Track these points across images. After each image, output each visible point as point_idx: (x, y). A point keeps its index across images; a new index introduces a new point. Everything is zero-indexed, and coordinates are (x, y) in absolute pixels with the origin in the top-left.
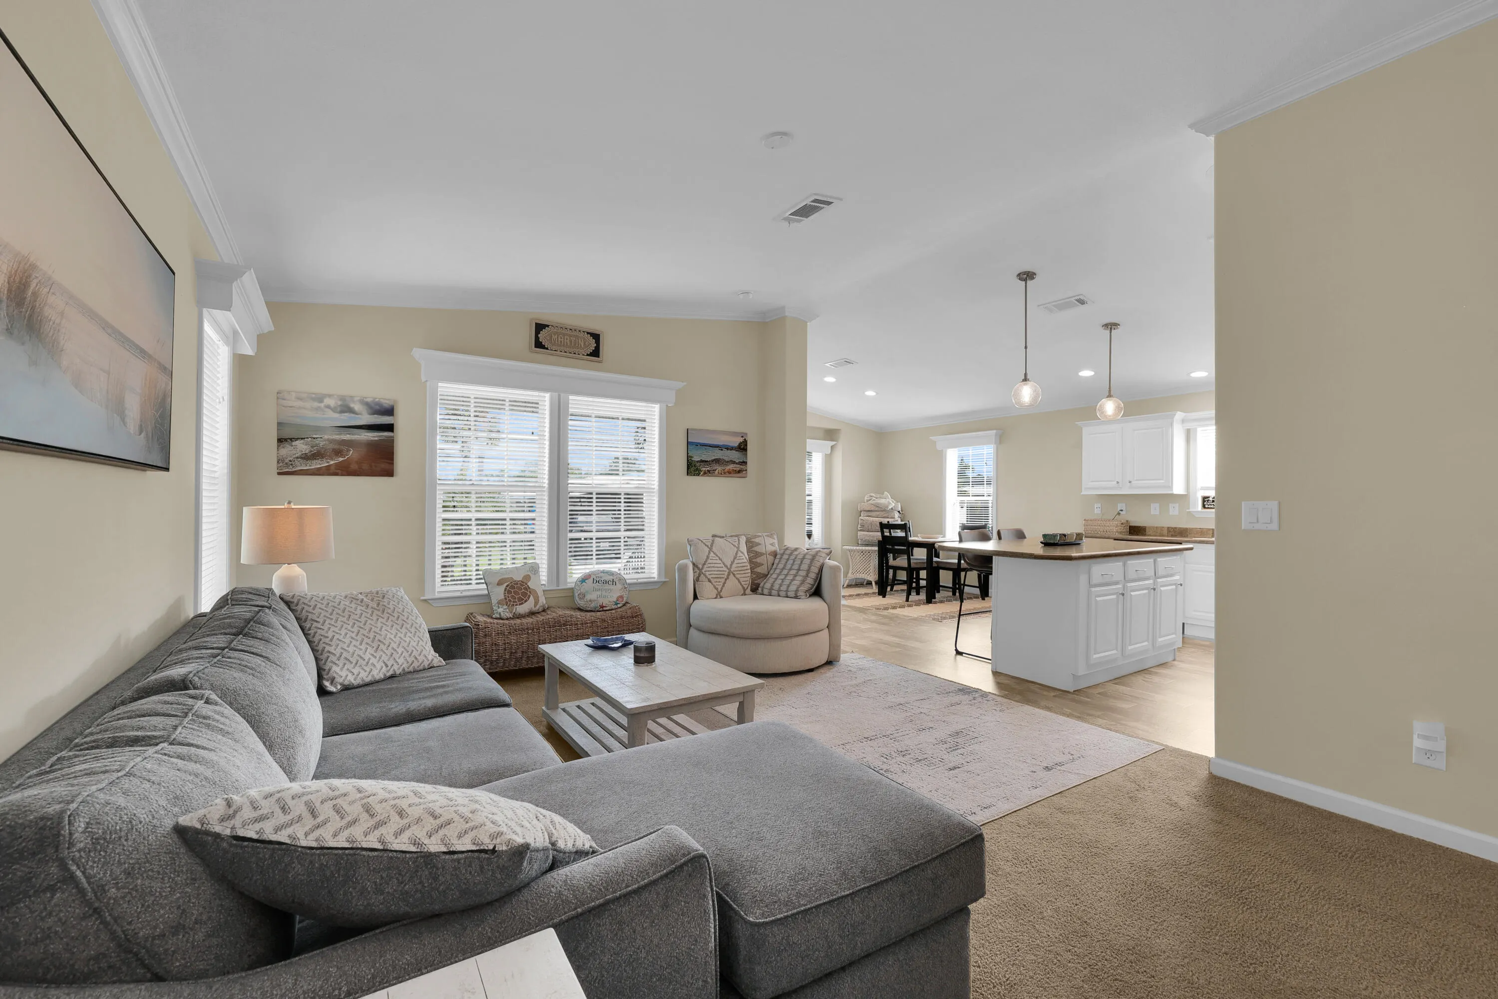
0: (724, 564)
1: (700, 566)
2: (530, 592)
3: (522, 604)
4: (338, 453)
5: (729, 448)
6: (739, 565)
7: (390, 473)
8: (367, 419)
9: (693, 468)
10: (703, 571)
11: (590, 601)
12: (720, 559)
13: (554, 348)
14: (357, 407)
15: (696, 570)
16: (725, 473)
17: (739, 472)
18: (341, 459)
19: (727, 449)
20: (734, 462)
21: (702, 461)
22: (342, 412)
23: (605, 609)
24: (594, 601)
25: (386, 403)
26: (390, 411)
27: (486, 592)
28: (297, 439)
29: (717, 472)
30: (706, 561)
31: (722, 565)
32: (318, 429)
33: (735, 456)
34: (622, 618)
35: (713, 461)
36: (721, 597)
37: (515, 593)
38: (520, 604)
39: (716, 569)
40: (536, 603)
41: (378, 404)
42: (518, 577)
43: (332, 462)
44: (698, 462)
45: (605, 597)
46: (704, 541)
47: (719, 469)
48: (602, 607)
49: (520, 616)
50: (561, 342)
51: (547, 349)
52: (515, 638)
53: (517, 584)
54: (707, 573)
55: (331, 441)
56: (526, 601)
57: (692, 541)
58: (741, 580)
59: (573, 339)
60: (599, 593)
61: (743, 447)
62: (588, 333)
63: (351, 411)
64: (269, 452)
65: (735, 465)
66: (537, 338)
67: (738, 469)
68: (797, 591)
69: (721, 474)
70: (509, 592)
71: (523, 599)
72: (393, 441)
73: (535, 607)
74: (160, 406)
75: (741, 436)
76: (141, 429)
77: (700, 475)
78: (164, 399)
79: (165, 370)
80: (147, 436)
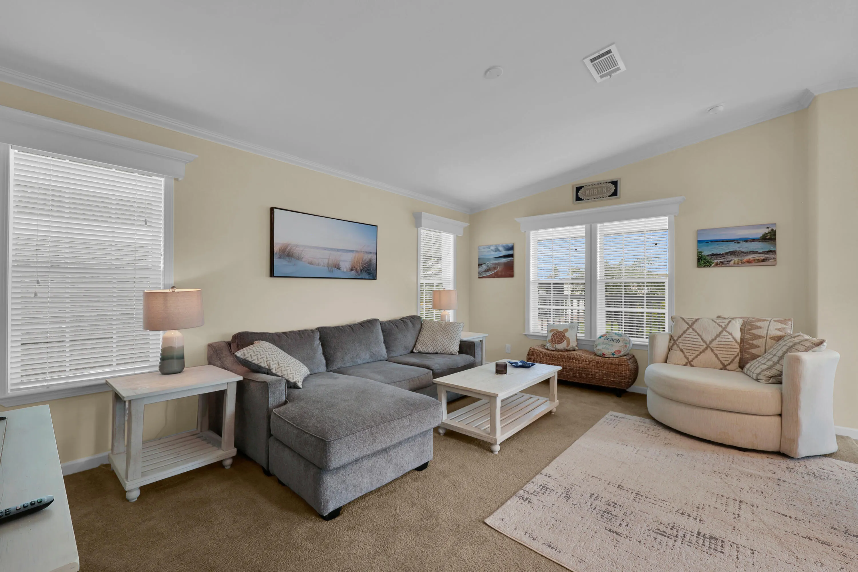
0: (702, 339)
1: (675, 338)
2: (565, 338)
3: (559, 344)
4: (495, 268)
6: (720, 343)
7: (512, 276)
8: (504, 253)
9: (705, 262)
10: (677, 342)
11: (598, 350)
12: (699, 335)
13: (587, 198)
14: (501, 248)
15: (672, 341)
16: (743, 263)
17: (765, 260)
18: (496, 271)
20: (757, 253)
21: (713, 255)
22: (496, 251)
23: (605, 356)
24: (600, 350)
25: (510, 245)
26: (512, 248)
27: (546, 335)
28: (483, 264)
29: (732, 263)
30: (682, 335)
31: (700, 340)
32: (489, 259)
34: (611, 364)
35: (727, 253)
36: (692, 366)
37: (557, 337)
38: (558, 344)
39: (692, 343)
40: (568, 344)
41: (507, 246)
42: (561, 330)
43: (493, 272)
44: (708, 256)
45: (607, 349)
46: (686, 320)
47: (735, 259)
48: (604, 355)
49: (559, 351)
50: (592, 193)
51: (583, 200)
52: (545, 360)
53: (559, 333)
54: (681, 345)
55: (493, 264)
56: (561, 343)
57: (674, 318)
58: (719, 356)
59: (599, 189)
60: (604, 346)
61: (769, 238)
62: (609, 182)
63: (498, 250)
64: (476, 270)
65: (758, 255)
66: (577, 195)
67: (762, 258)
68: (759, 374)
69: (737, 264)
70: (554, 336)
71: (560, 342)
72: (513, 262)
73: (567, 347)
74: (367, 263)
75: (768, 228)
76: (352, 270)
77: (713, 267)
78: (370, 261)
79: (370, 253)
80: (357, 271)
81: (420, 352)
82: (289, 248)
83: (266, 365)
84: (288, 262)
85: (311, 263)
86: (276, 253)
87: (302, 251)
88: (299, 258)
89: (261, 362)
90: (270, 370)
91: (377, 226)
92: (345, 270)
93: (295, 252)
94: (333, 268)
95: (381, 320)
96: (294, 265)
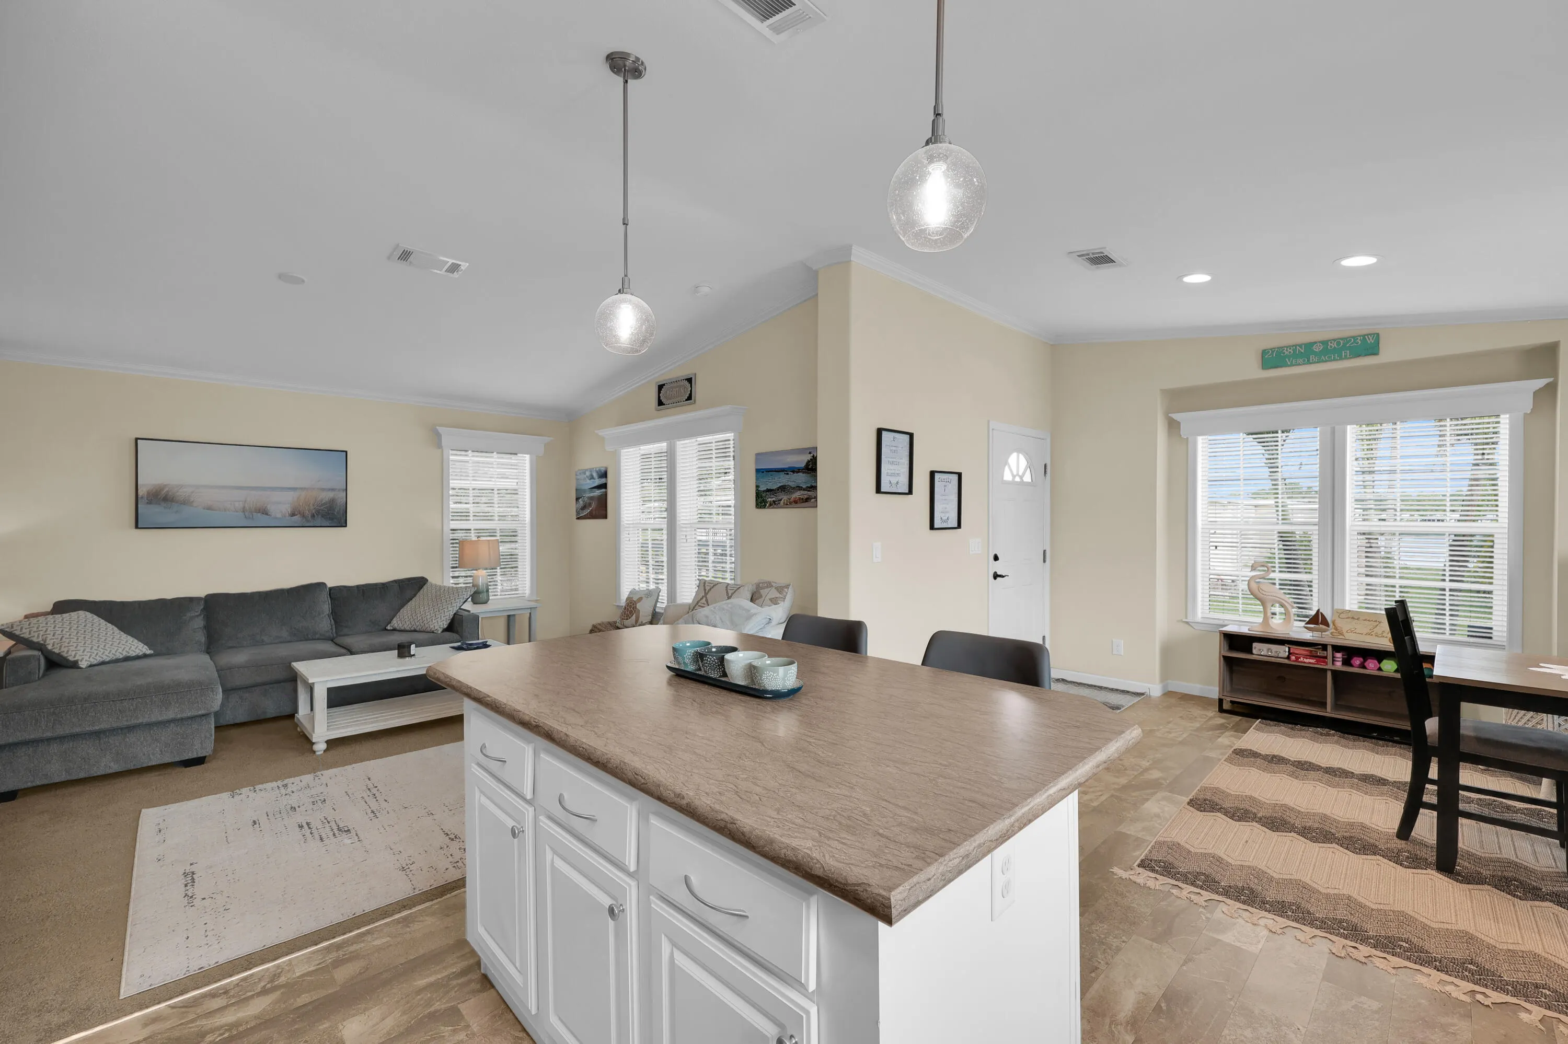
2: (635, 611)
3: (628, 619)
4: (590, 504)
5: (795, 470)
7: (605, 517)
9: (762, 500)
13: (668, 402)
16: (791, 503)
17: (807, 500)
18: (591, 509)
19: (793, 472)
21: (768, 490)
28: (580, 498)
29: (782, 502)
33: (801, 479)
35: (778, 489)
37: (627, 610)
38: (626, 620)
43: (589, 511)
44: (764, 491)
47: (785, 497)
50: (672, 395)
51: (666, 404)
53: (631, 603)
55: (588, 497)
56: (630, 617)
59: (678, 389)
61: (811, 468)
62: (686, 380)
64: (574, 507)
65: (802, 492)
66: (659, 397)
67: (806, 496)
69: (787, 505)
71: (628, 616)
72: (606, 495)
74: (325, 504)
75: (810, 453)
76: (293, 515)
77: (768, 508)
78: (332, 501)
79: (333, 490)
80: (303, 516)
81: (394, 630)
82: (167, 489)
83: (40, 639)
84: (165, 508)
85: (209, 508)
86: (142, 498)
87: (192, 492)
88: (186, 502)
89: (34, 636)
90: (45, 645)
91: (346, 452)
92: (279, 516)
93: (178, 494)
94: (255, 514)
95: (330, 584)
96: (177, 512)
